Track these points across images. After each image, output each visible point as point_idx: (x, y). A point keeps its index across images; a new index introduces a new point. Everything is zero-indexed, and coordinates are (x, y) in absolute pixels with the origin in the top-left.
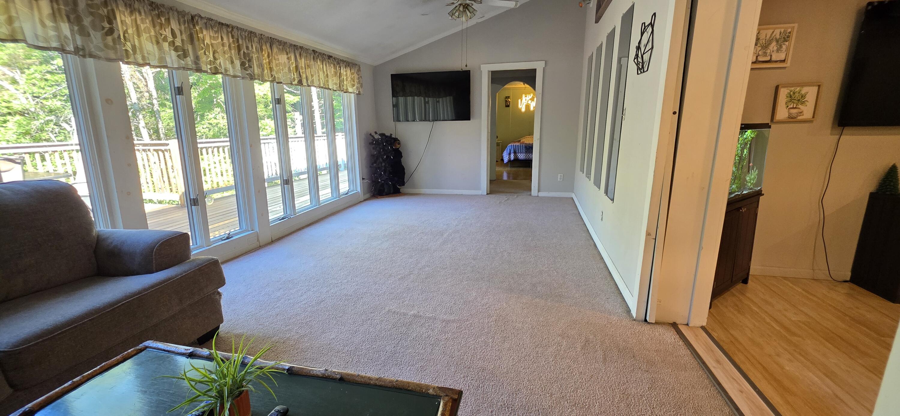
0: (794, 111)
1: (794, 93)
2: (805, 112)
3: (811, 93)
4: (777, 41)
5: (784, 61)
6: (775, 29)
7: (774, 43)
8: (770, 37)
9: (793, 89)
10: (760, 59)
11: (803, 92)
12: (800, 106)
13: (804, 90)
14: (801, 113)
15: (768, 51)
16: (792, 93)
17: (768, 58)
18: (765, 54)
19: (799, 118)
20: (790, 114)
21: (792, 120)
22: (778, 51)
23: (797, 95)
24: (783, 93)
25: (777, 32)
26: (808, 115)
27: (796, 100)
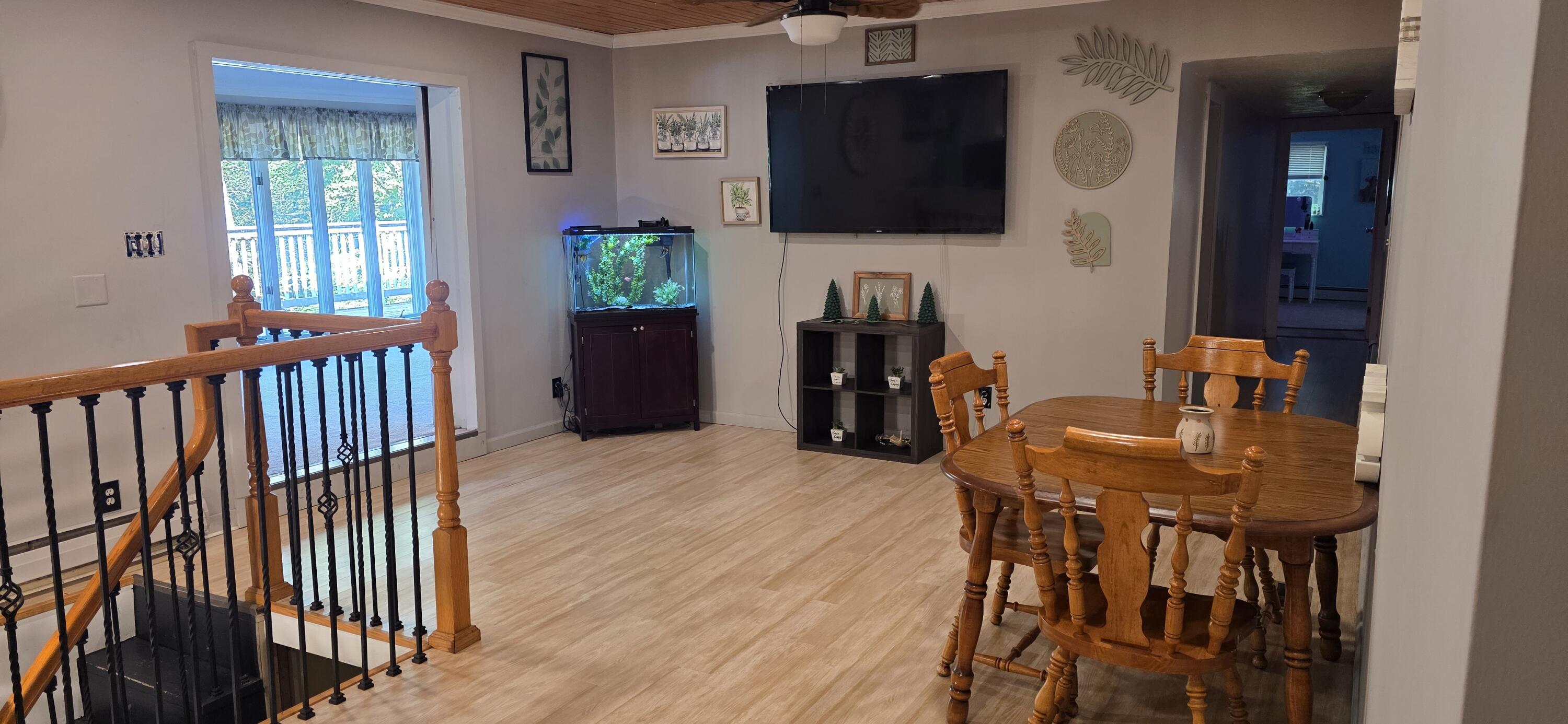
0: (741, 211)
1: (737, 189)
2: (751, 213)
3: (751, 187)
4: (712, 126)
5: (719, 150)
6: (707, 111)
7: (709, 128)
8: (705, 121)
9: (735, 184)
10: (701, 147)
11: (745, 188)
12: (745, 206)
13: (746, 185)
14: (747, 214)
15: (706, 137)
16: (735, 189)
17: (706, 147)
18: (703, 141)
19: (747, 220)
20: (738, 215)
21: (741, 222)
22: (714, 137)
23: (739, 191)
24: (727, 187)
25: (709, 114)
26: (754, 217)
27: (740, 198)
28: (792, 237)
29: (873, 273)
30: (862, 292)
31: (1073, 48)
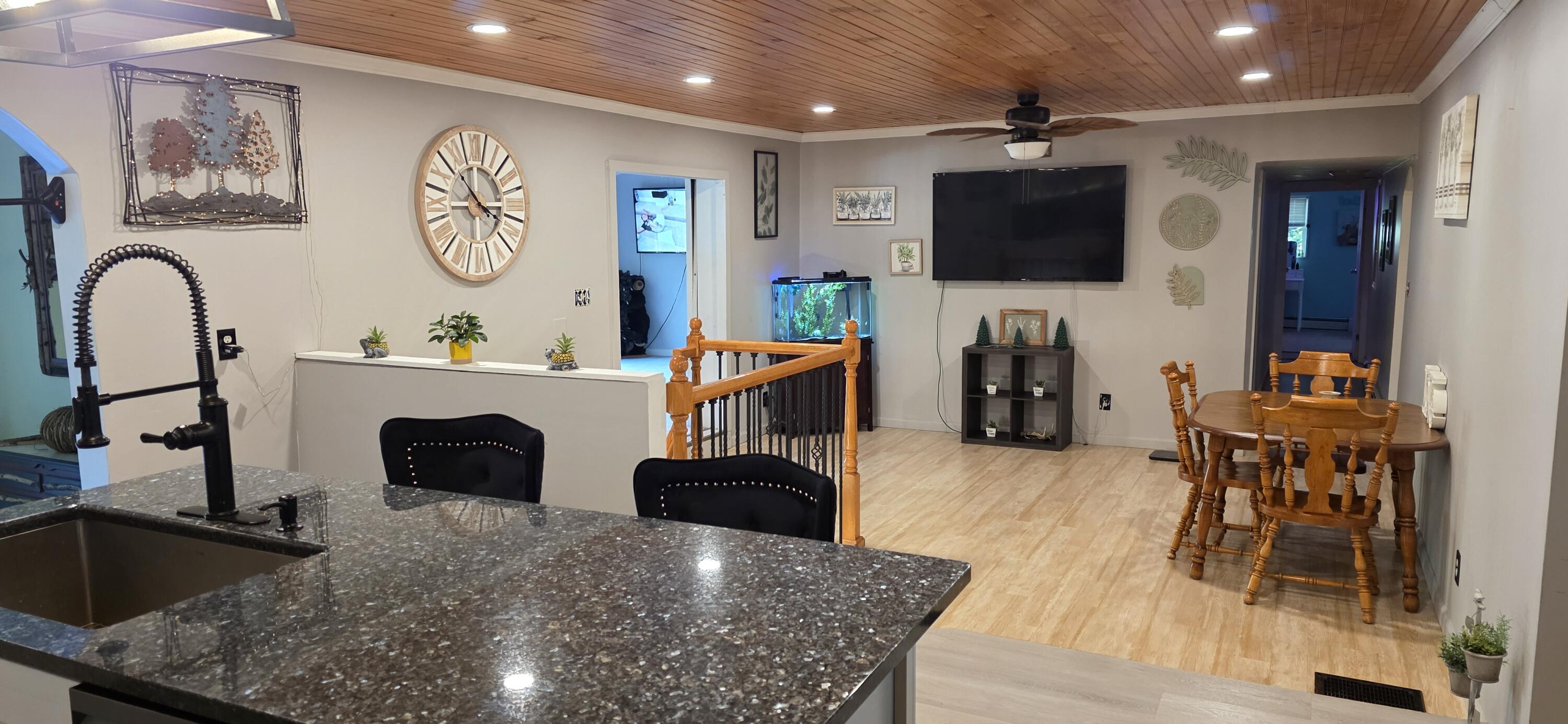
0: (906, 265)
1: (903, 248)
2: (914, 266)
3: (915, 247)
4: (883, 201)
5: (890, 219)
6: (880, 190)
7: (881, 203)
8: (878, 197)
9: (901, 244)
10: (873, 216)
11: (910, 247)
12: (909, 260)
13: (911, 245)
14: (911, 266)
15: (878, 210)
16: (901, 248)
17: (878, 216)
18: (876, 212)
19: (911, 271)
20: (903, 267)
21: (905, 272)
22: (885, 209)
23: (905, 249)
24: (895, 247)
25: (882, 193)
26: (917, 269)
27: (906, 254)
28: (948, 283)
29: (1016, 310)
30: (1007, 324)
31: (1175, 151)
